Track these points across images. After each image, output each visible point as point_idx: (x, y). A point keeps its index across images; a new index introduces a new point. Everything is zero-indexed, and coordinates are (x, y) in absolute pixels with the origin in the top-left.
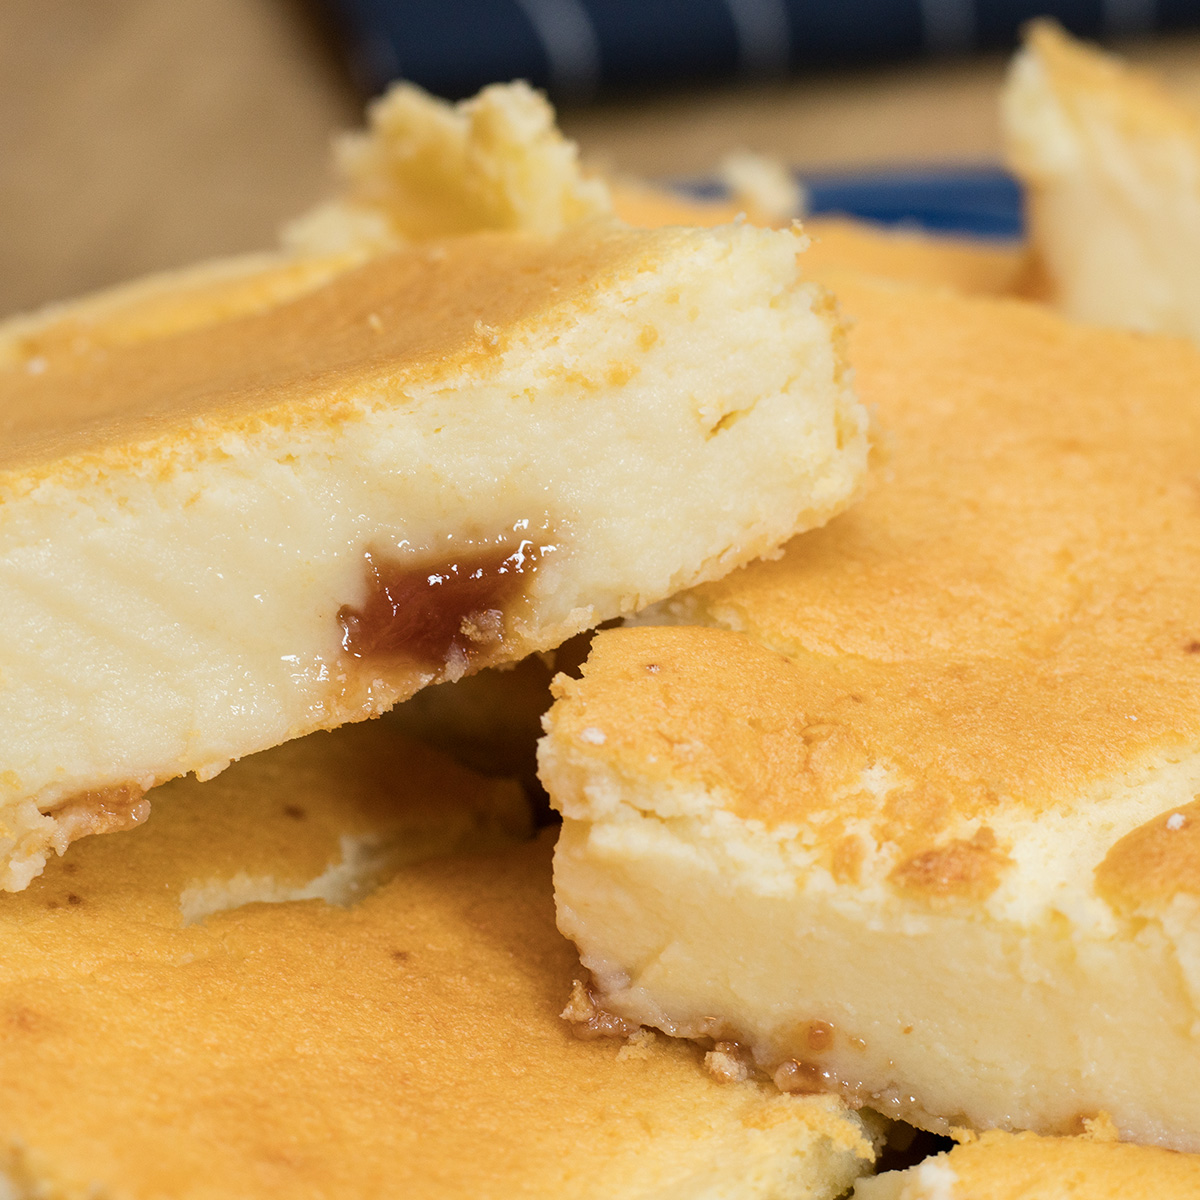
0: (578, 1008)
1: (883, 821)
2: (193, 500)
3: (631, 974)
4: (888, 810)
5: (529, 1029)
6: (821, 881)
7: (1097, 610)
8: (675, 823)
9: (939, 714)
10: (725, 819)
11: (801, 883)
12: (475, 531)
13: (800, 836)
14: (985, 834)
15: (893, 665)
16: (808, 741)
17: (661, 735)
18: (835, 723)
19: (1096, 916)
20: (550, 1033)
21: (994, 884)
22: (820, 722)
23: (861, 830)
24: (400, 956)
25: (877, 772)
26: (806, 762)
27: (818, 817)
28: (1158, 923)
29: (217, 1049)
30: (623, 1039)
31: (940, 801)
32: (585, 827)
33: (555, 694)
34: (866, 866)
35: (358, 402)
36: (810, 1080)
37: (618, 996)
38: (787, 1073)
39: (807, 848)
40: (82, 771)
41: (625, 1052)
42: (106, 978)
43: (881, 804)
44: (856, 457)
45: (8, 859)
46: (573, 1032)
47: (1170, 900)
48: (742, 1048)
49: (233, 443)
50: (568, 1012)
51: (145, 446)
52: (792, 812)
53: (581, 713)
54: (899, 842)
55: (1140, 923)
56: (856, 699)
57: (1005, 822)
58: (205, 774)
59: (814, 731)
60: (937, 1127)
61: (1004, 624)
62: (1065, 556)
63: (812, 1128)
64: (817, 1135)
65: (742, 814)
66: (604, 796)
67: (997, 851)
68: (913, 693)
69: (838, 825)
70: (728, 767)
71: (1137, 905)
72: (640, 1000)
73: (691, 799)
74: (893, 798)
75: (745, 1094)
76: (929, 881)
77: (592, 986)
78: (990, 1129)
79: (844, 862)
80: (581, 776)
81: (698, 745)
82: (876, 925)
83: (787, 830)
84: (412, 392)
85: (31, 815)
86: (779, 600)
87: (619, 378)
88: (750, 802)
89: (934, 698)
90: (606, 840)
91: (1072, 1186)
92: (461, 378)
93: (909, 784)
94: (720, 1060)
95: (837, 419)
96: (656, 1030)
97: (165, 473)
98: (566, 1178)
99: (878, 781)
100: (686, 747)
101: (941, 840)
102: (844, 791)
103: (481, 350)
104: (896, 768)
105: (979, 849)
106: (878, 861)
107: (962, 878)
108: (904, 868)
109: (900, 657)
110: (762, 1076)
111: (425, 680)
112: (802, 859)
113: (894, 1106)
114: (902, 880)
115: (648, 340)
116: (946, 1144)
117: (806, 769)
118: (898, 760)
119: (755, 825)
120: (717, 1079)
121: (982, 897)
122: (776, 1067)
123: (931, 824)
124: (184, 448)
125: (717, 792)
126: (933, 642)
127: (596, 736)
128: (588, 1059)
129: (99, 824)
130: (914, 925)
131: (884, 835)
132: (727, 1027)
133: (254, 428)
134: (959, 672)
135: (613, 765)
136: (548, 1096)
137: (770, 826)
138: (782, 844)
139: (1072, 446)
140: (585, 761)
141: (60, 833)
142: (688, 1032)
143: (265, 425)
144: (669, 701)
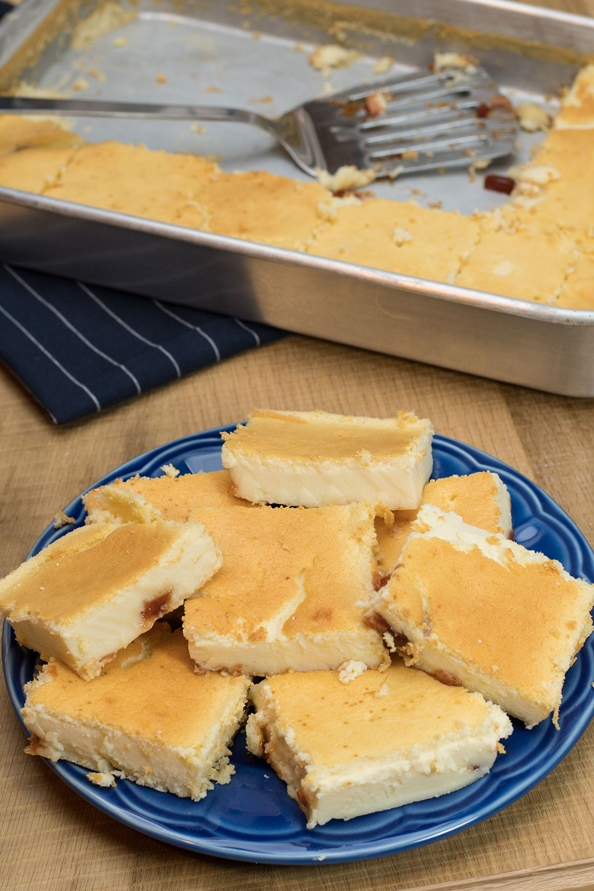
0: (197, 670)
1: (243, 629)
2: (115, 603)
3: (205, 663)
4: (244, 627)
5: (188, 675)
6: (236, 643)
7: (268, 574)
8: (210, 639)
9: (247, 604)
10: (218, 636)
11: (233, 644)
12: (160, 592)
13: (231, 636)
14: (262, 628)
15: (236, 595)
16: (227, 617)
17: (203, 624)
18: (230, 612)
19: (284, 638)
20: (192, 675)
21: (266, 637)
22: (228, 613)
23: (240, 632)
24: (162, 667)
25: (240, 619)
26: (228, 621)
27: (232, 631)
28: (295, 638)
29: (141, 696)
30: (205, 673)
31: (252, 623)
32: (194, 642)
33: (183, 621)
34: (243, 638)
35: (137, 578)
36: (240, 673)
37: (203, 667)
38: (235, 673)
39: (232, 638)
40: (105, 653)
41: (206, 675)
42: (118, 688)
43: (242, 625)
44: (221, 558)
45: (95, 671)
46: (196, 674)
47: (296, 634)
48: (226, 670)
49: (119, 592)
50: (195, 671)
51: (105, 597)
52: (228, 632)
53: (189, 624)
54: (248, 632)
55: (292, 639)
56: (232, 605)
57: (264, 624)
58: (125, 648)
59: (228, 615)
60: (263, 675)
61: (253, 582)
62: (260, 564)
63: (243, 683)
64: (244, 684)
65: (220, 635)
66: (196, 637)
67: (264, 631)
68: (241, 601)
69: (236, 632)
70: (216, 627)
71: (290, 636)
72: (207, 666)
73: (212, 634)
74: (244, 624)
75: (229, 678)
76: (255, 639)
77: (198, 665)
78: (272, 675)
79: (239, 638)
80: (192, 635)
81: (210, 624)
82: (247, 648)
83: (228, 635)
84: (146, 573)
85: (98, 662)
86: (213, 587)
87: (179, 559)
88: (221, 632)
89: (245, 601)
90: (198, 644)
91: (289, 684)
92: (154, 568)
93: (246, 621)
94: (223, 673)
95: (216, 553)
96: (211, 670)
97: (109, 600)
98: (206, 704)
99: (241, 621)
100: (208, 626)
101: (254, 631)
102: (235, 625)
103: (156, 562)
104: (243, 618)
105: (262, 631)
106: (245, 637)
107: (260, 638)
108: (250, 638)
109: (237, 594)
110: (231, 674)
111: (157, 619)
112: (232, 640)
113: (255, 674)
114: (250, 640)
115: (182, 551)
116: (264, 678)
117: (228, 623)
118: (243, 616)
119: (223, 636)
120: (224, 677)
121: (264, 640)
122: (233, 672)
123: (252, 628)
124: (111, 595)
125: (215, 632)
126: (242, 589)
127: (193, 628)
128: (201, 678)
129: (109, 660)
130: (253, 647)
131: (244, 631)
132: (223, 668)
133: (122, 588)
134: (248, 594)
135: (197, 632)
136: (197, 688)
137: (225, 635)
138: (228, 638)
139: (255, 538)
140: (192, 633)
141: (102, 664)
142: (216, 670)
143: (124, 587)
144: (203, 617)
